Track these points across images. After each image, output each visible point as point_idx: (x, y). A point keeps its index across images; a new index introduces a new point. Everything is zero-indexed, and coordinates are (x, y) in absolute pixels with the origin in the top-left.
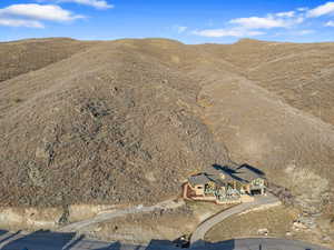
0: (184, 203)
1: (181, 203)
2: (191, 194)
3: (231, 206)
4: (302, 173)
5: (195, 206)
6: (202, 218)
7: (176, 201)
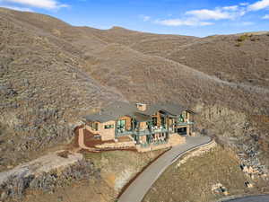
0: (81, 156)
1: (75, 158)
2: (92, 140)
3: (161, 154)
4: (214, 109)
5: (104, 161)
6: (119, 183)
7: (64, 156)
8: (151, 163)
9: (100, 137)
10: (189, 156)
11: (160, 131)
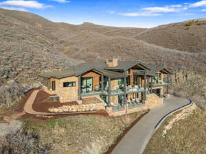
8: (127, 130)
9: (58, 98)
10: (174, 120)
11: (135, 90)
